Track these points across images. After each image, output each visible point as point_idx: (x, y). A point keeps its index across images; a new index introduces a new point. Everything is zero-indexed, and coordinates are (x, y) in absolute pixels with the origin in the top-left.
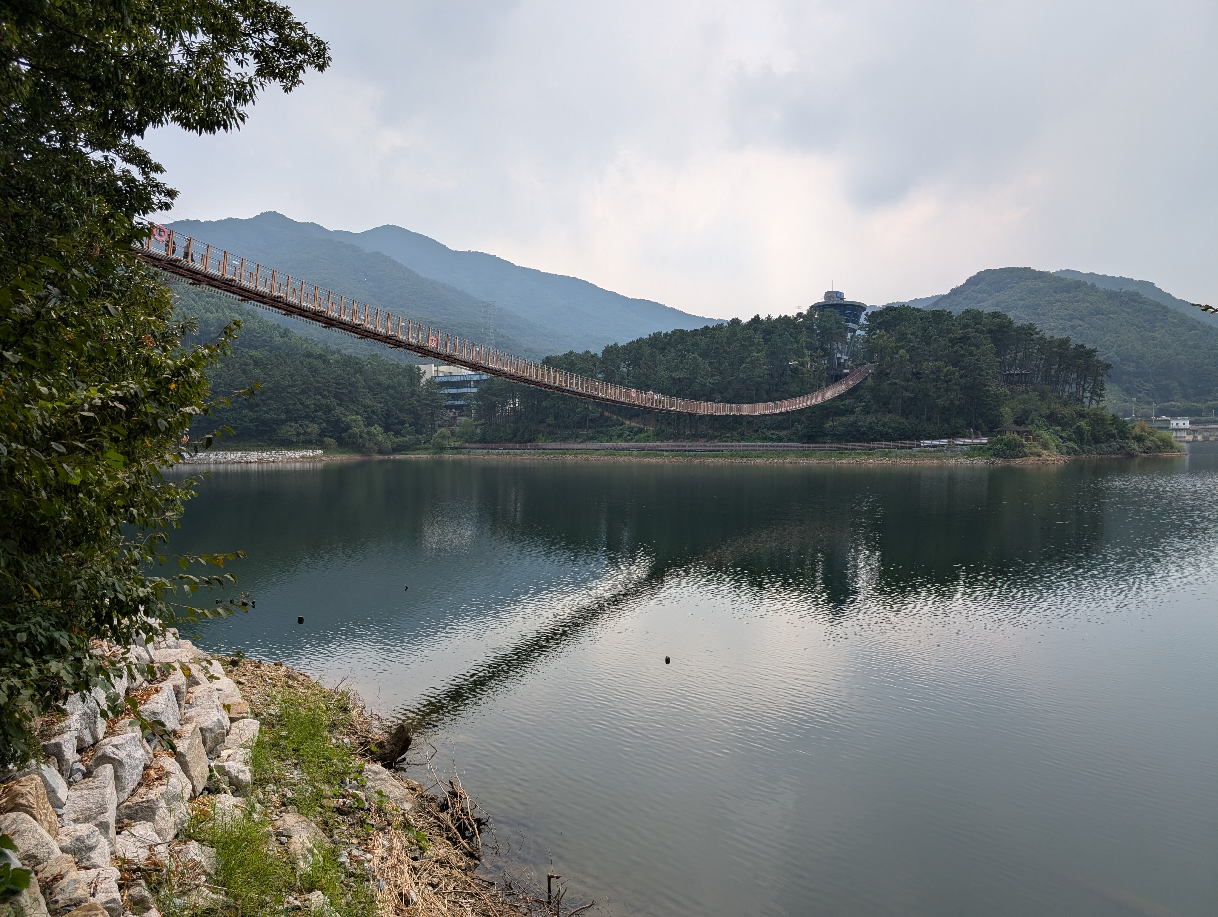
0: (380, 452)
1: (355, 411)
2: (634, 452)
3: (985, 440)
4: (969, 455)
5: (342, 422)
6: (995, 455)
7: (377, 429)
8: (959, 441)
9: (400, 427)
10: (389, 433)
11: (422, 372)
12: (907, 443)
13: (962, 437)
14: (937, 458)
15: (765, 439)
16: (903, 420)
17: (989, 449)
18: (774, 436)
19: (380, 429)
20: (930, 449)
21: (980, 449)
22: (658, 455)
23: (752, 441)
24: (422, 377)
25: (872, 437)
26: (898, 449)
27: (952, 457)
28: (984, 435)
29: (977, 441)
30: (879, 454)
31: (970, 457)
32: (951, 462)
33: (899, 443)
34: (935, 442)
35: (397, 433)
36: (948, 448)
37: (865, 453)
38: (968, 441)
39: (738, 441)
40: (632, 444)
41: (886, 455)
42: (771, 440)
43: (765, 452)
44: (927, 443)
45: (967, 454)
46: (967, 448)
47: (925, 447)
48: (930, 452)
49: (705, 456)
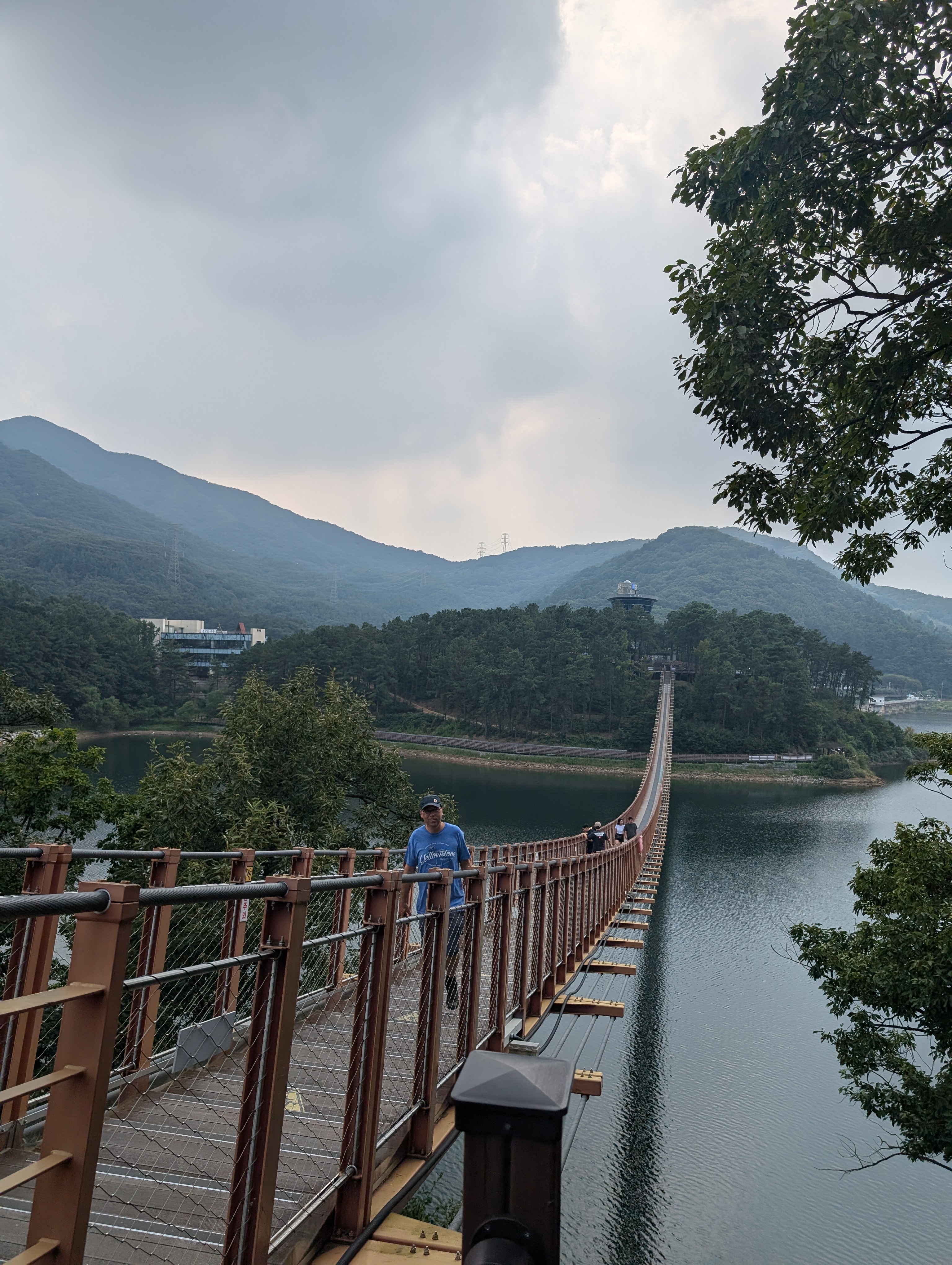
0: (117, 728)
1: (89, 680)
2: (439, 748)
3: (809, 757)
4: (797, 773)
5: (76, 694)
6: (823, 775)
7: (114, 701)
8: (785, 758)
9: (135, 696)
10: (125, 705)
11: (155, 630)
12: (736, 757)
13: (786, 753)
14: (767, 775)
15: (589, 743)
16: (729, 732)
17: (816, 768)
18: (598, 741)
19: (116, 701)
20: (760, 765)
21: (807, 767)
22: (472, 755)
23: (575, 745)
24: (155, 636)
25: (699, 748)
26: (727, 763)
27: (781, 774)
28: (807, 752)
29: (802, 758)
30: (710, 768)
31: (798, 775)
32: (782, 779)
33: (728, 757)
34: (763, 758)
35: (134, 704)
36: (776, 765)
37: (696, 767)
38: (794, 758)
39: (559, 743)
40: (433, 737)
41: (718, 769)
42: (595, 745)
43: (593, 760)
44: (756, 758)
45: (795, 772)
46: (794, 765)
47: (754, 762)
48: (760, 768)
49: (528, 759)
